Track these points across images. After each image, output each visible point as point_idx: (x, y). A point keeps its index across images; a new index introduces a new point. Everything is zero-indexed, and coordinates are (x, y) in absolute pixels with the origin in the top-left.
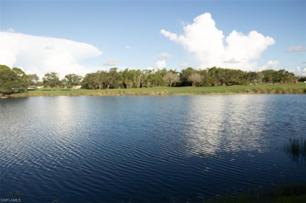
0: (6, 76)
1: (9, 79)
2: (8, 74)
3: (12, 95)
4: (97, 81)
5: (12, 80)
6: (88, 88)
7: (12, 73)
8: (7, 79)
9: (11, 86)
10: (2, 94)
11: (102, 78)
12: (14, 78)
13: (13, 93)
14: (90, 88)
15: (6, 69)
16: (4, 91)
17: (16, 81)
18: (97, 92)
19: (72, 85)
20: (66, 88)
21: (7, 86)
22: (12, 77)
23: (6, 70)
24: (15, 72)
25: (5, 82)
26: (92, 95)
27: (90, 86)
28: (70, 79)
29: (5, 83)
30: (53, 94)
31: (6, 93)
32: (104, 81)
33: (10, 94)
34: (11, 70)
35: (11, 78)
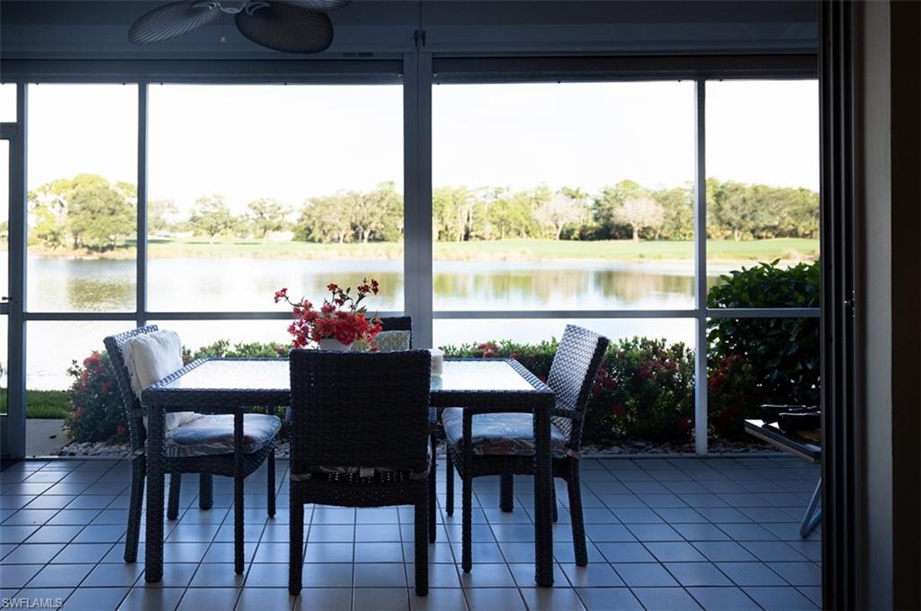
0: (98, 203)
1: (106, 211)
2: (105, 198)
3: (109, 254)
4: (332, 218)
5: (113, 213)
6: (312, 240)
7: (112, 197)
8: (99, 211)
9: (108, 230)
10: (86, 250)
11: (350, 210)
12: (118, 208)
13: (111, 247)
14: (317, 240)
15: (100, 185)
16: (92, 243)
17: (122, 216)
18: (327, 249)
19: (266, 229)
20: (251, 238)
21: (99, 228)
22: (112, 206)
23: (99, 188)
24: (120, 192)
25: (94, 218)
26: (310, 258)
27: (317, 234)
28: (262, 214)
29: (94, 222)
30: (211, 254)
31: (95, 248)
32: (353, 220)
33: (104, 250)
34: (111, 188)
35: (109, 209)
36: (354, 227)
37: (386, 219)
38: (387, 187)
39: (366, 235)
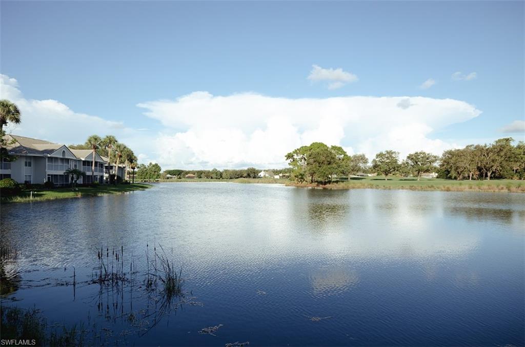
0: (322, 158)
1: (326, 162)
2: (325, 155)
3: (328, 186)
4: (464, 164)
5: (329, 163)
6: (450, 178)
7: (329, 155)
8: (323, 163)
9: (327, 173)
10: (316, 183)
11: (477, 159)
12: (332, 161)
13: (329, 182)
14: (453, 178)
15: (323, 149)
16: (320, 179)
17: (334, 165)
18: (461, 184)
19: (419, 171)
20: (411, 176)
21: (322, 172)
22: (329, 160)
23: (322, 150)
24: (333, 151)
25: (320, 167)
26: (448, 190)
27: (453, 173)
28: (417, 162)
29: (320, 168)
30: (384, 186)
31: (321, 183)
32: (479, 165)
33: (325, 183)
34: (329, 150)
35: (328, 161)
36: (479, 169)
37: (504, 164)
38: (504, 143)
39: (489, 174)
